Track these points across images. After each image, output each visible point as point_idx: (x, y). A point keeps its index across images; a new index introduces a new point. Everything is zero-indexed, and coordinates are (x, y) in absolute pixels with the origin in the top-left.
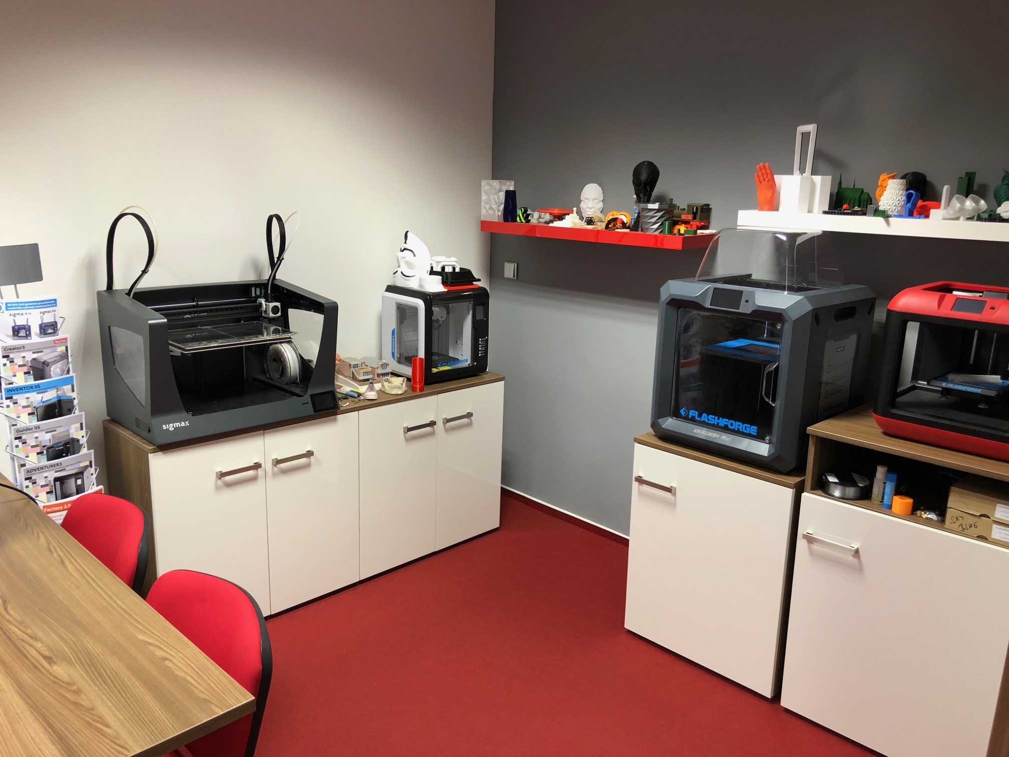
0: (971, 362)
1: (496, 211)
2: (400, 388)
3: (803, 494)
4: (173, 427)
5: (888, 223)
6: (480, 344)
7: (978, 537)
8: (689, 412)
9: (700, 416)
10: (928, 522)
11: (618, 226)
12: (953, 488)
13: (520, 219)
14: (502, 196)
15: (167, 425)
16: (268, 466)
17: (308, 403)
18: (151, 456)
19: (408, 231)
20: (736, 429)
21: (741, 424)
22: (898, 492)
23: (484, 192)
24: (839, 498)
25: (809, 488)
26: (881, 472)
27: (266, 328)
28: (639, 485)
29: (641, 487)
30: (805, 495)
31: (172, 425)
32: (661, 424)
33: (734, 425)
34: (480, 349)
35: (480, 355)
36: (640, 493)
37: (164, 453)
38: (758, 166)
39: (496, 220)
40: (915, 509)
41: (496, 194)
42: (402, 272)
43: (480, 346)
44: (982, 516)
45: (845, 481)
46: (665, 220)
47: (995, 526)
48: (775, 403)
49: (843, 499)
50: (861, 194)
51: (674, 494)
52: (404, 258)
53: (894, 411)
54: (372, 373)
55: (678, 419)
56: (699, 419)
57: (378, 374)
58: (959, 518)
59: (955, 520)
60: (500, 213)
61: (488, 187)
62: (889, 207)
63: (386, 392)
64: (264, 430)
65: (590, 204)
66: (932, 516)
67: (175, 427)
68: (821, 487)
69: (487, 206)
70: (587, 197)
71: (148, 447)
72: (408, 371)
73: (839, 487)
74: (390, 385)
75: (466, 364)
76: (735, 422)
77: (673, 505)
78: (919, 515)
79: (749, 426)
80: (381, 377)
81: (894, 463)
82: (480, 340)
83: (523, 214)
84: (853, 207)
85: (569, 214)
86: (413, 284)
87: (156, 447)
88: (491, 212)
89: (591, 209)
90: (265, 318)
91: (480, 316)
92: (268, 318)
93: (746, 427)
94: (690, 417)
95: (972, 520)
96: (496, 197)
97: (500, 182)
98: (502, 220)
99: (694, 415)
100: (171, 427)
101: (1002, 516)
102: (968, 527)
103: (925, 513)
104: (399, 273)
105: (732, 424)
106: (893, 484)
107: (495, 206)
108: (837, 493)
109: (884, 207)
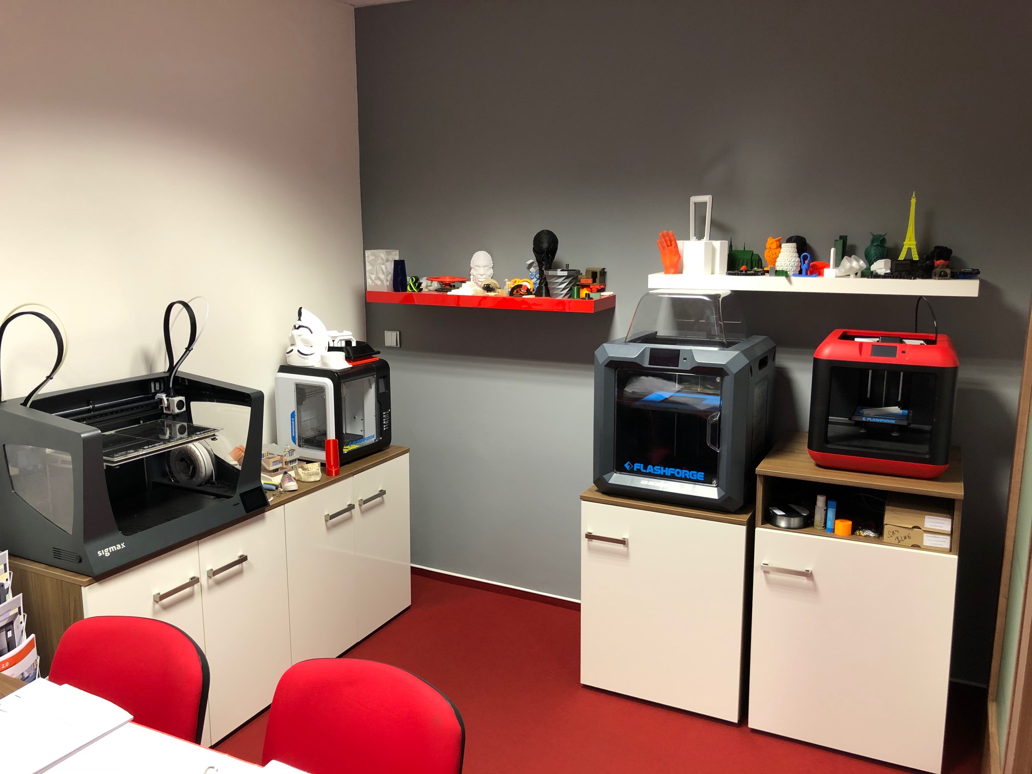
0: (868, 396)
1: (385, 281)
2: (317, 474)
3: (756, 529)
4: (109, 552)
5: (790, 282)
6: (384, 418)
7: (912, 546)
8: (633, 465)
9: (645, 468)
10: (867, 539)
11: (521, 293)
12: (887, 507)
13: (411, 288)
14: (391, 267)
15: (102, 551)
16: (204, 580)
17: (239, 504)
18: (84, 590)
19: (301, 308)
20: (683, 477)
21: (687, 471)
22: (839, 516)
23: (369, 262)
24: (786, 528)
25: (760, 523)
26: (821, 501)
27: (170, 426)
28: (588, 540)
29: (590, 543)
30: (758, 530)
31: (107, 549)
32: (607, 480)
33: (680, 473)
34: (384, 422)
35: (384, 429)
36: (590, 549)
37: (100, 583)
38: (661, 234)
39: (386, 290)
40: (854, 531)
41: (383, 264)
42: (298, 351)
43: (384, 420)
44: (914, 527)
45: (790, 513)
46: (574, 285)
47: (925, 535)
48: (720, 449)
49: (789, 528)
50: (752, 256)
51: (627, 546)
52: (300, 336)
53: (829, 446)
54: (280, 461)
55: (622, 473)
56: (644, 471)
57: (285, 462)
58: (895, 532)
59: (891, 534)
60: (388, 283)
61: (373, 257)
62: (786, 268)
63: (303, 480)
64: (198, 540)
65: (482, 271)
66: (872, 534)
67: (111, 551)
68: (769, 520)
69: (373, 277)
70: (477, 264)
71: (83, 580)
72: (321, 455)
73: (785, 518)
74: (306, 472)
75: (372, 440)
76: (682, 470)
77: (626, 555)
78: (858, 534)
79: (696, 472)
80: (289, 464)
81: (833, 492)
82: (384, 413)
83: (414, 284)
84: (752, 268)
85: (464, 282)
86: (313, 362)
87: (91, 578)
88: (379, 283)
89: (482, 275)
90: (168, 415)
91: (382, 390)
92: (171, 414)
93: (693, 474)
94: (635, 470)
95: (906, 533)
96: (383, 267)
97: (386, 252)
98: (391, 289)
99: (639, 468)
100: (106, 552)
101: (931, 525)
102: (903, 539)
103: (864, 531)
104: (295, 351)
105: (678, 473)
106: (834, 510)
107: (382, 277)
108: (783, 524)
109: (782, 268)
